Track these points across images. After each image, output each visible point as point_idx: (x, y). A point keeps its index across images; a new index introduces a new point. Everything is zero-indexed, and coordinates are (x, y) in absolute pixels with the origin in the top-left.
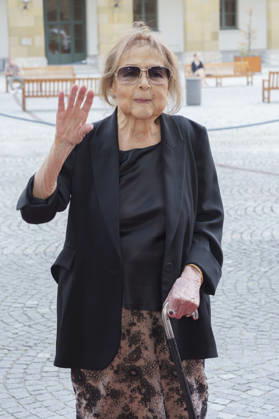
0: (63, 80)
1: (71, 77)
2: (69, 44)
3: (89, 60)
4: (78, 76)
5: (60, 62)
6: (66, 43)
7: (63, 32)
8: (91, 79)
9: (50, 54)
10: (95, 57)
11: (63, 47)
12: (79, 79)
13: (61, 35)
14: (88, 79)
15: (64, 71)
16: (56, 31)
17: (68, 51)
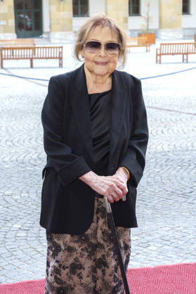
0: (27, 48)
1: (33, 46)
2: (31, 25)
3: (44, 35)
4: (37, 46)
5: (25, 37)
6: (29, 24)
7: (27, 17)
8: (46, 48)
9: (19, 31)
10: (48, 33)
11: (27, 27)
12: (38, 48)
13: (26, 19)
14: (43, 48)
15: (27, 42)
16: (22, 16)
17: (30, 29)
